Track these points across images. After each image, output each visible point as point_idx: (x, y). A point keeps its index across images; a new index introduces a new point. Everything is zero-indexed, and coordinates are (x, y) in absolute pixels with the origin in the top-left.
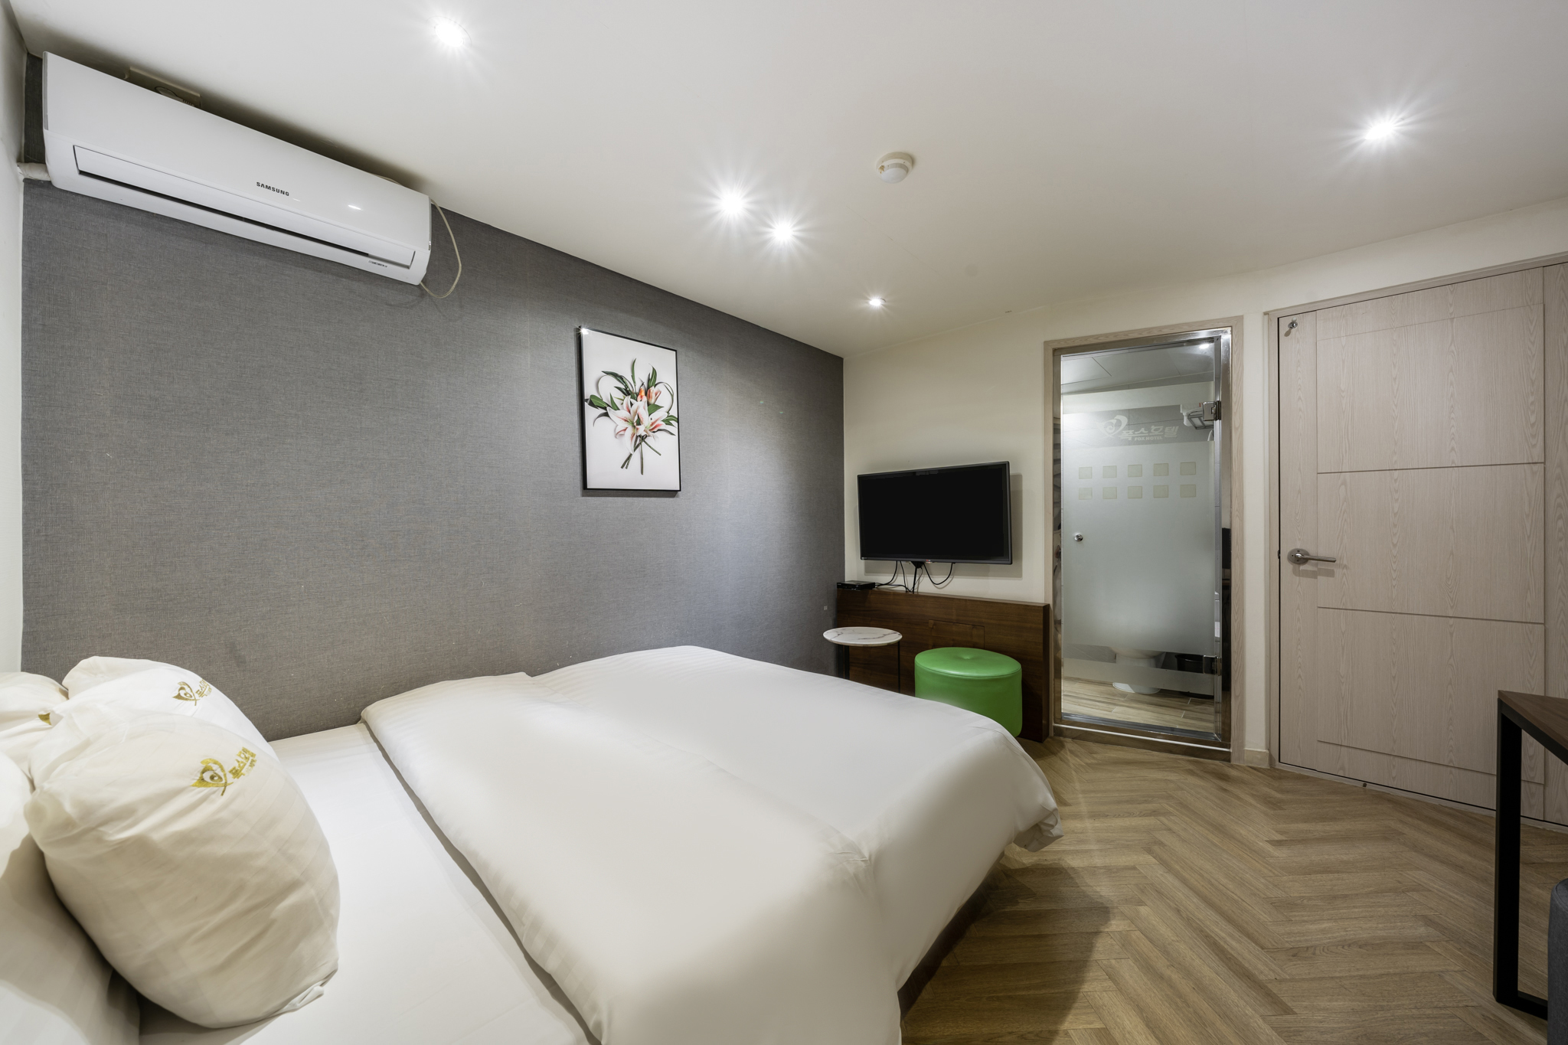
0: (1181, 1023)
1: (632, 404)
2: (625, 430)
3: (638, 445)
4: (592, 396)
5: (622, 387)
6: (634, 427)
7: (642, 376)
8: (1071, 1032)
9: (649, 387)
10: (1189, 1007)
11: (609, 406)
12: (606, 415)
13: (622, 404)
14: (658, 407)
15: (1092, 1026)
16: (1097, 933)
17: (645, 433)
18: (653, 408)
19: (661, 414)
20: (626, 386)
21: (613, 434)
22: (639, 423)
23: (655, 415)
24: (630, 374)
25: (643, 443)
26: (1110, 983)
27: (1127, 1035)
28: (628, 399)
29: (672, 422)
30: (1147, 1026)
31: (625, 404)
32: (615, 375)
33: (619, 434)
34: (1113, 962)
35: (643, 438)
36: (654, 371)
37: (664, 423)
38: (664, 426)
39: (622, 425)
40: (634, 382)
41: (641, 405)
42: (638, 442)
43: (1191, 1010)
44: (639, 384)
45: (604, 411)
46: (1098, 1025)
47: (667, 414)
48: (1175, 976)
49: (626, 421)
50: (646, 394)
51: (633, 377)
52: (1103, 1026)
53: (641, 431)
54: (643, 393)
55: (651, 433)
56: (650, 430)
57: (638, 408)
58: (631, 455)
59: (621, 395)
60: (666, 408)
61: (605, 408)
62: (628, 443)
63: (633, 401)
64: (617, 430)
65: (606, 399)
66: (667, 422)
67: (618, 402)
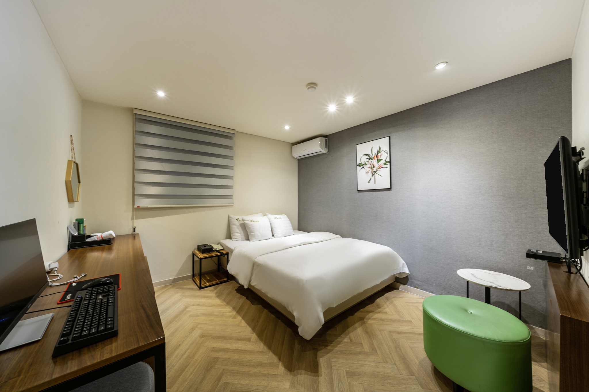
0: (243, 359)
1: (371, 162)
2: (369, 171)
3: (374, 175)
4: (360, 163)
5: (368, 157)
6: (372, 169)
7: (375, 151)
8: (253, 334)
9: (378, 154)
10: (246, 365)
11: (364, 165)
12: (363, 168)
13: (368, 163)
14: (381, 160)
15: (252, 339)
16: (280, 359)
17: (376, 170)
18: (379, 161)
19: (383, 162)
20: (370, 157)
21: (365, 173)
22: (374, 167)
23: (380, 163)
24: (371, 152)
25: (375, 174)
26: (261, 350)
27: (246, 344)
28: (370, 160)
29: (387, 163)
30: (246, 350)
31: (369, 162)
32: (366, 155)
33: (367, 173)
34: (268, 357)
35: (375, 172)
36: (380, 148)
37: (383, 165)
38: (384, 166)
39: (368, 169)
40: (372, 154)
41: (375, 162)
42: (373, 173)
43: (245, 365)
44: (374, 154)
45: (362, 167)
46: (252, 340)
47: (385, 161)
48: (257, 370)
49: (369, 168)
50: (376, 157)
51: (372, 153)
52: (251, 341)
53: (375, 170)
54: (375, 157)
55: (378, 170)
56: (378, 169)
57: (373, 162)
58: (371, 178)
59: (368, 160)
60: (385, 159)
61: (363, 166)
62: (370, 174)
63: (372, 161)
64: (367, 171)
65: (363, 163)
66: (385, 164)
67: (367, 163)
